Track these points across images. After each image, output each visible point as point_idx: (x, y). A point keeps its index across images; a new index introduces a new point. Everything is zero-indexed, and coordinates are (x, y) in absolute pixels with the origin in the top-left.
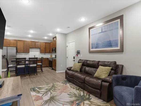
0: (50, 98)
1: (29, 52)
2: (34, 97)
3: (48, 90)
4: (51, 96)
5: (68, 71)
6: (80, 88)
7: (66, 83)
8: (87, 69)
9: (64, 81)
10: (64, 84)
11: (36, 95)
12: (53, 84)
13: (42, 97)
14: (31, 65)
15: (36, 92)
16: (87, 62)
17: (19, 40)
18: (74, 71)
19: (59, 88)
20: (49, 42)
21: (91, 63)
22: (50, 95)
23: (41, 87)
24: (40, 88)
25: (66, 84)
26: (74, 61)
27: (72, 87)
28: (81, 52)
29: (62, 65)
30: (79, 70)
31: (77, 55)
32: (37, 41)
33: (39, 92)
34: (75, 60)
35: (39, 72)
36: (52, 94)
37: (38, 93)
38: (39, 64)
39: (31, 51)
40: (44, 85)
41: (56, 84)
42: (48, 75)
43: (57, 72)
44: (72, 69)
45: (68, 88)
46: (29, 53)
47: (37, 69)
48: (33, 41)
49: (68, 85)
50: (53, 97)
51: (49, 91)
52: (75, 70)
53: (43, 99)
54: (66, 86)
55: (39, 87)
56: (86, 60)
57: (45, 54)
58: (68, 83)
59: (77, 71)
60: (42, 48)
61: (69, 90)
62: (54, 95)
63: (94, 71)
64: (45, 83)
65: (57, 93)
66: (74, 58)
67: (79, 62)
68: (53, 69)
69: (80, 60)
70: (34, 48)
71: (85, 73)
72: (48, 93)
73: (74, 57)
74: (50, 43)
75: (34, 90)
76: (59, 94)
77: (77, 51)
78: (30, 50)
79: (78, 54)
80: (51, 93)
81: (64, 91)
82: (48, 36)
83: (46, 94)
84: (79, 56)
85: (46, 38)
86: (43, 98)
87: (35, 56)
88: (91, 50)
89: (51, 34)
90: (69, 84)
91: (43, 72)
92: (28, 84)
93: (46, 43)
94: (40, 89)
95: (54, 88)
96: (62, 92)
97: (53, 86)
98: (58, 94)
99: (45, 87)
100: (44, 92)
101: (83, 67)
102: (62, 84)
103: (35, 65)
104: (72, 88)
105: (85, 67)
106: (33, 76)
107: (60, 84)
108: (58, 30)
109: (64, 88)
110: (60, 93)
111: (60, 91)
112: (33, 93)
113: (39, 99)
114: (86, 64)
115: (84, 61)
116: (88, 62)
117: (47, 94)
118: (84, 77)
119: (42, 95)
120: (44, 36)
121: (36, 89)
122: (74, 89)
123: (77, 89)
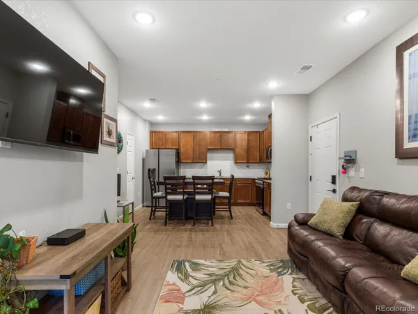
0: (203, 307)
1: (206, 160)
2: (168, 287)
3: (214, 278)
4: (209, 301)
5: (296, 227)
6: (330, 305)
7: (285, 268)
8: (380, 230)
9: (282, 261)
10: (275, 274)
11: (174, 284)
12: (239, 261)
13: (187, 295)
14: (198, 197)
15: (180, 275)
16: (380, 200)
17: (183, 132)
18: (320, 231)
19: (248, 280)
20: (261, 130)
21: (402, 205)
22: (210, 297)
23: (199, 264)
24: (195, 267)
25: (280, 274)
26: (334, 191)
27: (300, 291)
28: (359, 157)
29: (289, 204)
30: (339, 232)
31: (345, 170)
32: (227, 130)
33: (186, 277)
34: (337, 187)
35: (222, 218)
36: (215, 296)
37: (182, 280)
38: (222, 194)
39: (212, 159)
40: (214, 258)
41: (249, 265)
42: (243, 230)
43: (273, 224)
44: (312, 221)
45: (283, 290)
46: (206, 163)
47: (215, 208)
48: (216, 130)
49: (288, 279)
50: (214, 308)
51: (212, 282)
52: (322, 227)
53: (183, 304)
54: (276, 283)
55: (195, 261)
56: (377, 192)
57: (248, 167)
58: (293, 271)
59: (328, 235)
60: (238, 150)
61: (283, 299)
62: (219, 303)
63: (411, 247)
64: (218, 252)
65: (233, 297)
66: (334, 182)
67: (345, 199)
68: (265, 214)
69: (353, 189)
70: (220, 151)
71: (365, 248)
72: (207, 287)
73: (334, 178)
74: (263, 132)
75: (179, 267)
76: (238, 303)
77: (345, 152)
78: (209, 155)
79: (350, 165)
80: (215, 292)
81: (260, 298)
82: (253, 112)
83: (199, 291)
84: (352, 172)
85: (248, 118)
86: (186, 299)
87: (220, 172)
88: (408, 145)
89: (257, 105)
90: (294, 276)
91: (232, 218)
92: (178, 247)
93: (249, 133)
94: (194, 270)
95: (234, 278)
96: (249, 299)
97: (235, 270)
98: (233, 303)
99: (213, 266)
100: (198, 281)
101: (361, 219)
102: (266, 272)
103: (209, 197)
104: (295, 294)
105: (372, 220)
106: (203, 227)
107: (262, 269)
108: (273, 85)
109: (265, 286)
110: (242, 300)
111: (245, 291)
112: (172, 277)
113: (173, 300)
114: (376, 206)
115: (367, 194)
116: (386, 200)
117: (202, 291)
118: (347, 262)
119: (189, 288)
120: (244, 114)
121: (185, 266)
122: (302, 301)
123: (317, 305)
